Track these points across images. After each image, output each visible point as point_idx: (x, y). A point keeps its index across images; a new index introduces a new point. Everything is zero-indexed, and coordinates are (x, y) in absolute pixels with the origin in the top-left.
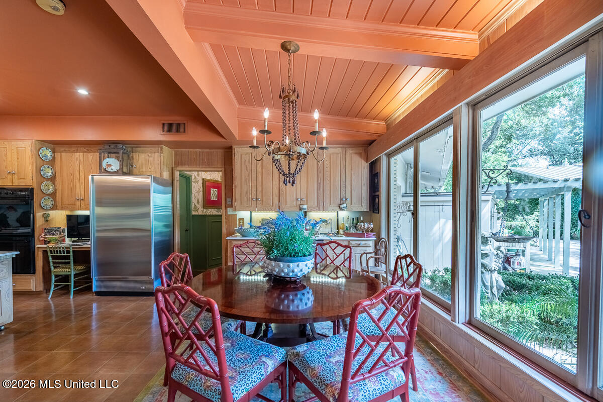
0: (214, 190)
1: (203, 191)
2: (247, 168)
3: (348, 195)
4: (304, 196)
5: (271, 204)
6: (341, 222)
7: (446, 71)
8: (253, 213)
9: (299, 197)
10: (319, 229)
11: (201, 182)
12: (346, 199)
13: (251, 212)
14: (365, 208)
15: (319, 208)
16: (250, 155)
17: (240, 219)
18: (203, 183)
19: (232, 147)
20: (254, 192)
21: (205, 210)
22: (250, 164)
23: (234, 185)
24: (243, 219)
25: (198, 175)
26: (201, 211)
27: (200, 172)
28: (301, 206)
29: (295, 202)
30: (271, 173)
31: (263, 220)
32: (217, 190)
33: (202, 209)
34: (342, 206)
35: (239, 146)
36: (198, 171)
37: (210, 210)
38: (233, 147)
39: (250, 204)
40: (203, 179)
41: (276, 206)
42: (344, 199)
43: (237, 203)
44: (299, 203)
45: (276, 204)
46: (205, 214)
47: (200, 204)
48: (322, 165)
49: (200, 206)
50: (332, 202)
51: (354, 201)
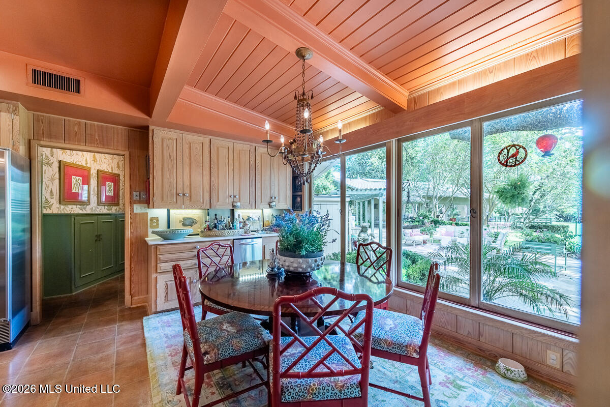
0: (78, 178)
1: (60, 179)
2: (170, 156)
3: (276, 195)
4: (237, 194)
5: (201, 201)
6: (266, 219)
7: (382, 108)
8: (171, 212)
9: (232, 194)
10: (249, 227)
11: (56, 165)
12: (275, 198)
13: (168, 211)
14: (289, 206)
15: (252, 206)
16: (175, 141)
17: (152, 219)
18: (60, 168)
19: (149, 126)
20: (180, 186)
21: (62, 207)
22: (175, 152)
23: (151, 176)
24: (157, 219)
25: (52, 154)
26: (55, 208)
27: (54, 150)
28: (235, 204)
29: (228, 200)
30: (201, 165)
31: (185, 219)
32: (81, 178)
33: (58, 205)
34: (272, 204)
35: (159, 128)
36: (52, 147)
37: (70, 207)
38: (151, 128)
39: (175, 200)
40: (60, 162)
41: (206, 203)
42: (273, 198)
43: (156, 198)
44: (231, 200)
45: (207, 201)
46: (63, 212)
47: (55, 197)
48: (254, 162)
49: (54, 201)
50: (263, 200)
51: (281, 199)
